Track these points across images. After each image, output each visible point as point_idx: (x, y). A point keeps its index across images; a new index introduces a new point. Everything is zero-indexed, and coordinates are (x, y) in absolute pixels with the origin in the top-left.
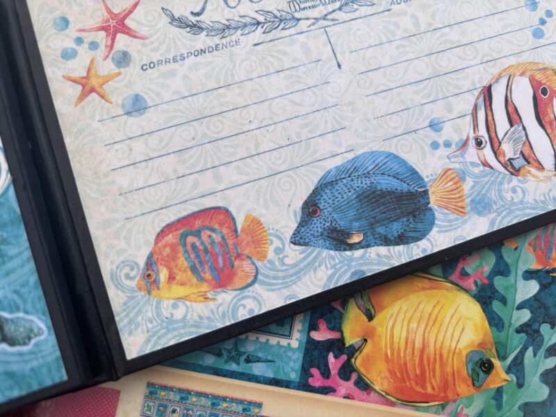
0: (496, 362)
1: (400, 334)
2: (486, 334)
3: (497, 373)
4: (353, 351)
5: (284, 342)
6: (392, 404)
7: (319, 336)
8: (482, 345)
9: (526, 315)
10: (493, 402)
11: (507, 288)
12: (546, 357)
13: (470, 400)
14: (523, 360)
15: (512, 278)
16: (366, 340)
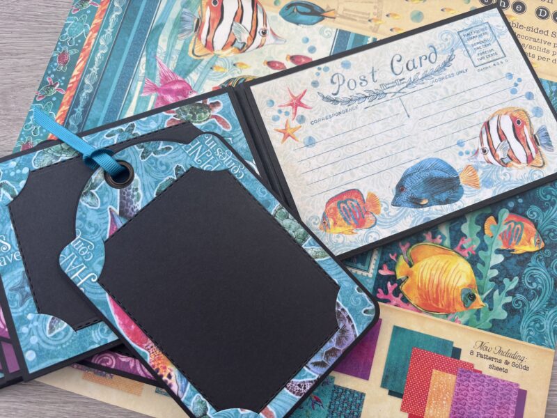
0: (477, 295)
1: (426, 276)
2: (472, 280)
3: (478, 302)
4: (400, 282)
5: (365, 274)
6: (420, 311)
7: (382, 272)
8: (470, 286)
9: (495, 273)
10: (475, 316)
11: (486, 257)
12: (506, 296)
13: (462, 314)
14: (492, 296)
15: (489, 252)
16: (408, 277)
